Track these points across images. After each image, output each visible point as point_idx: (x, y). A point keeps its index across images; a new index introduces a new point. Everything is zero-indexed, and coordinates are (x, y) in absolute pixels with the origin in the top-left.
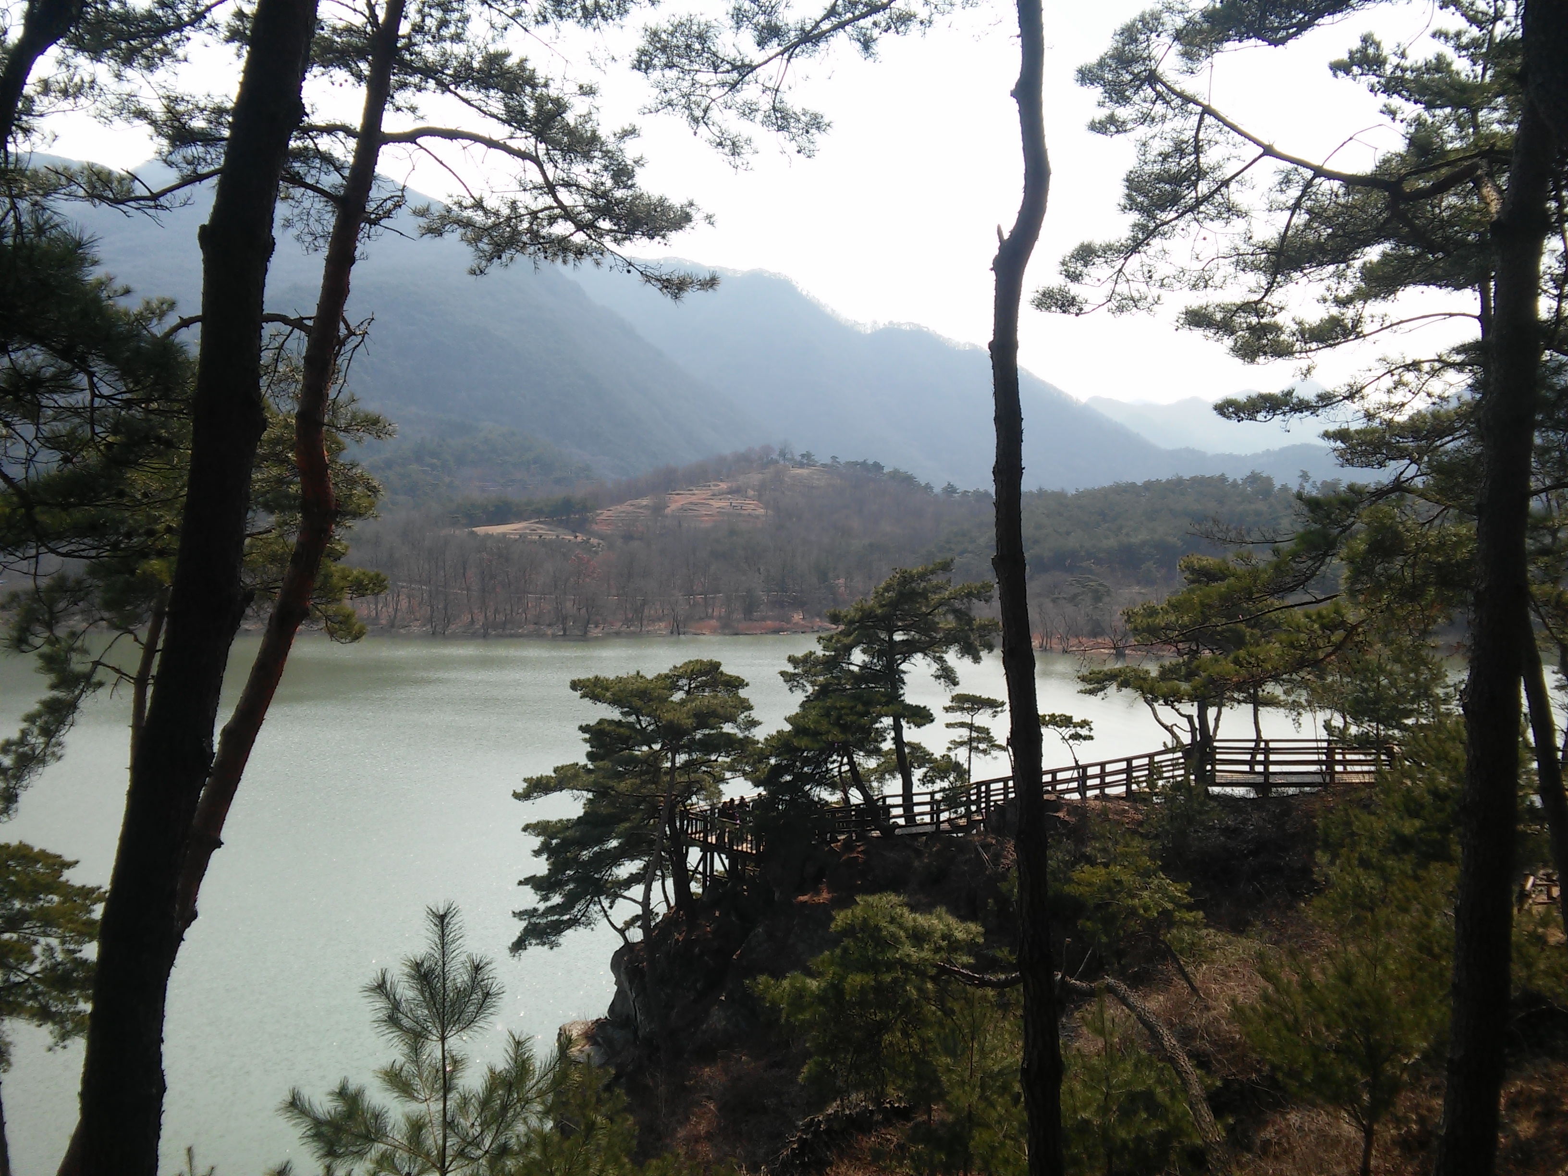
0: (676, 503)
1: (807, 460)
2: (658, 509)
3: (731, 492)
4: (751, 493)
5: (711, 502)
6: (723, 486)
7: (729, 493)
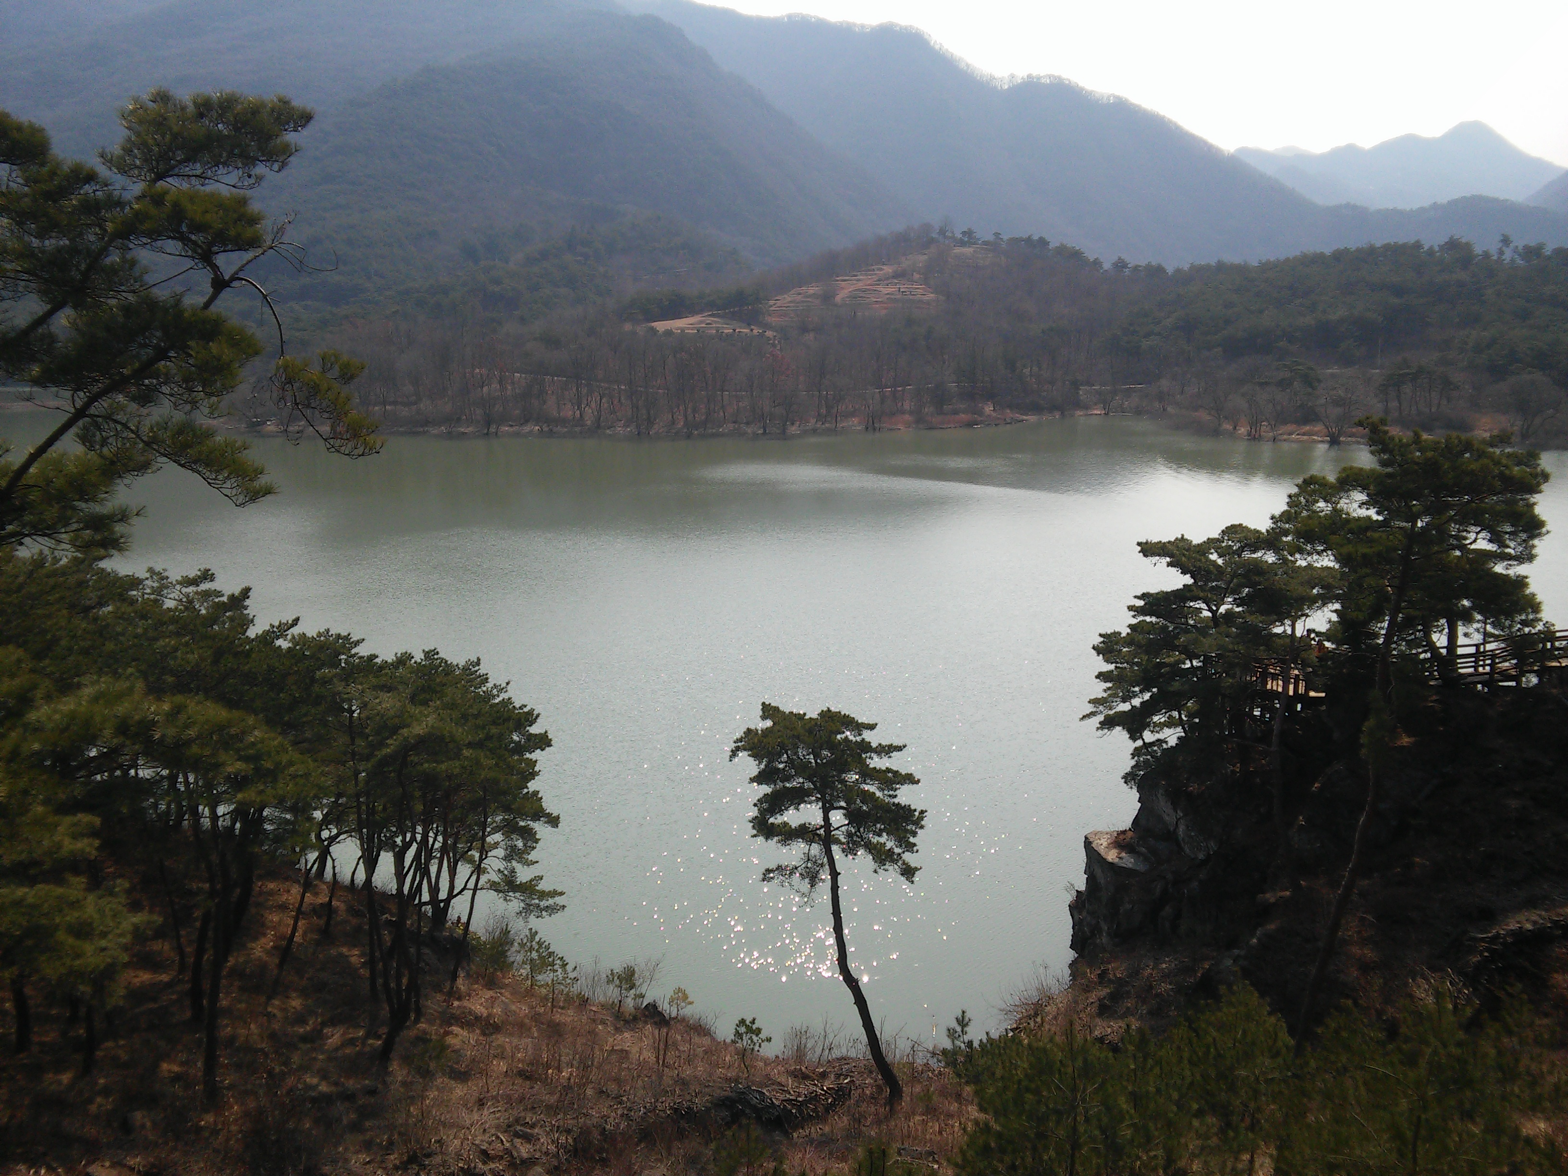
0: (845, 289)
1: (969, 237)
2: (827, 298)
3: (896, 276)
4: (916, 276)
5: (880, 288)
6: (888, 270)
7: (893, 277)
